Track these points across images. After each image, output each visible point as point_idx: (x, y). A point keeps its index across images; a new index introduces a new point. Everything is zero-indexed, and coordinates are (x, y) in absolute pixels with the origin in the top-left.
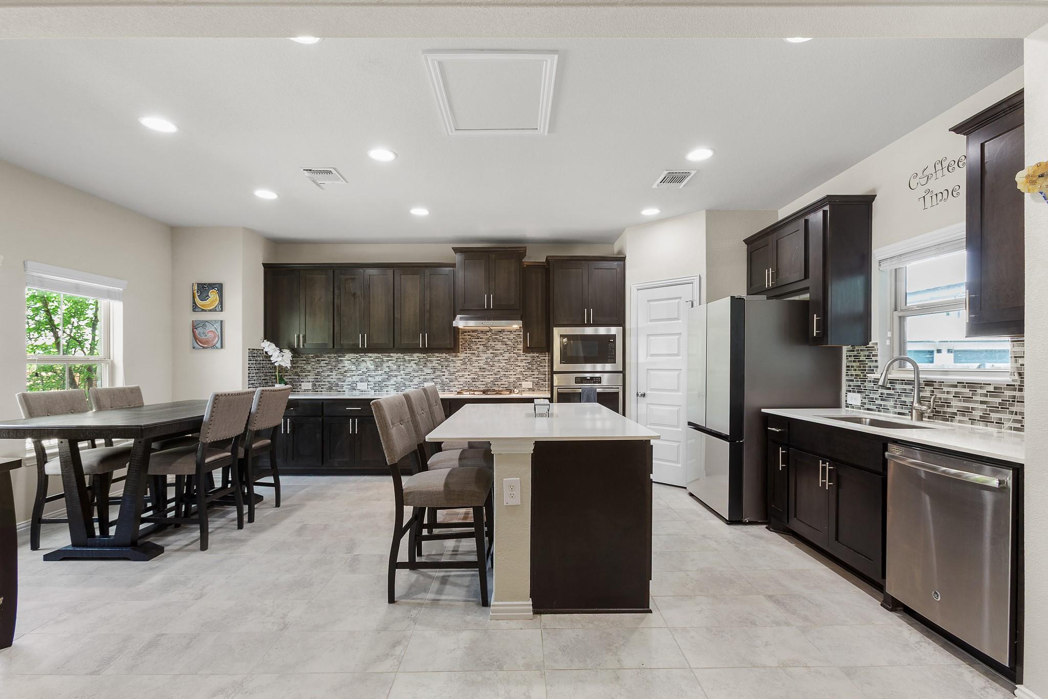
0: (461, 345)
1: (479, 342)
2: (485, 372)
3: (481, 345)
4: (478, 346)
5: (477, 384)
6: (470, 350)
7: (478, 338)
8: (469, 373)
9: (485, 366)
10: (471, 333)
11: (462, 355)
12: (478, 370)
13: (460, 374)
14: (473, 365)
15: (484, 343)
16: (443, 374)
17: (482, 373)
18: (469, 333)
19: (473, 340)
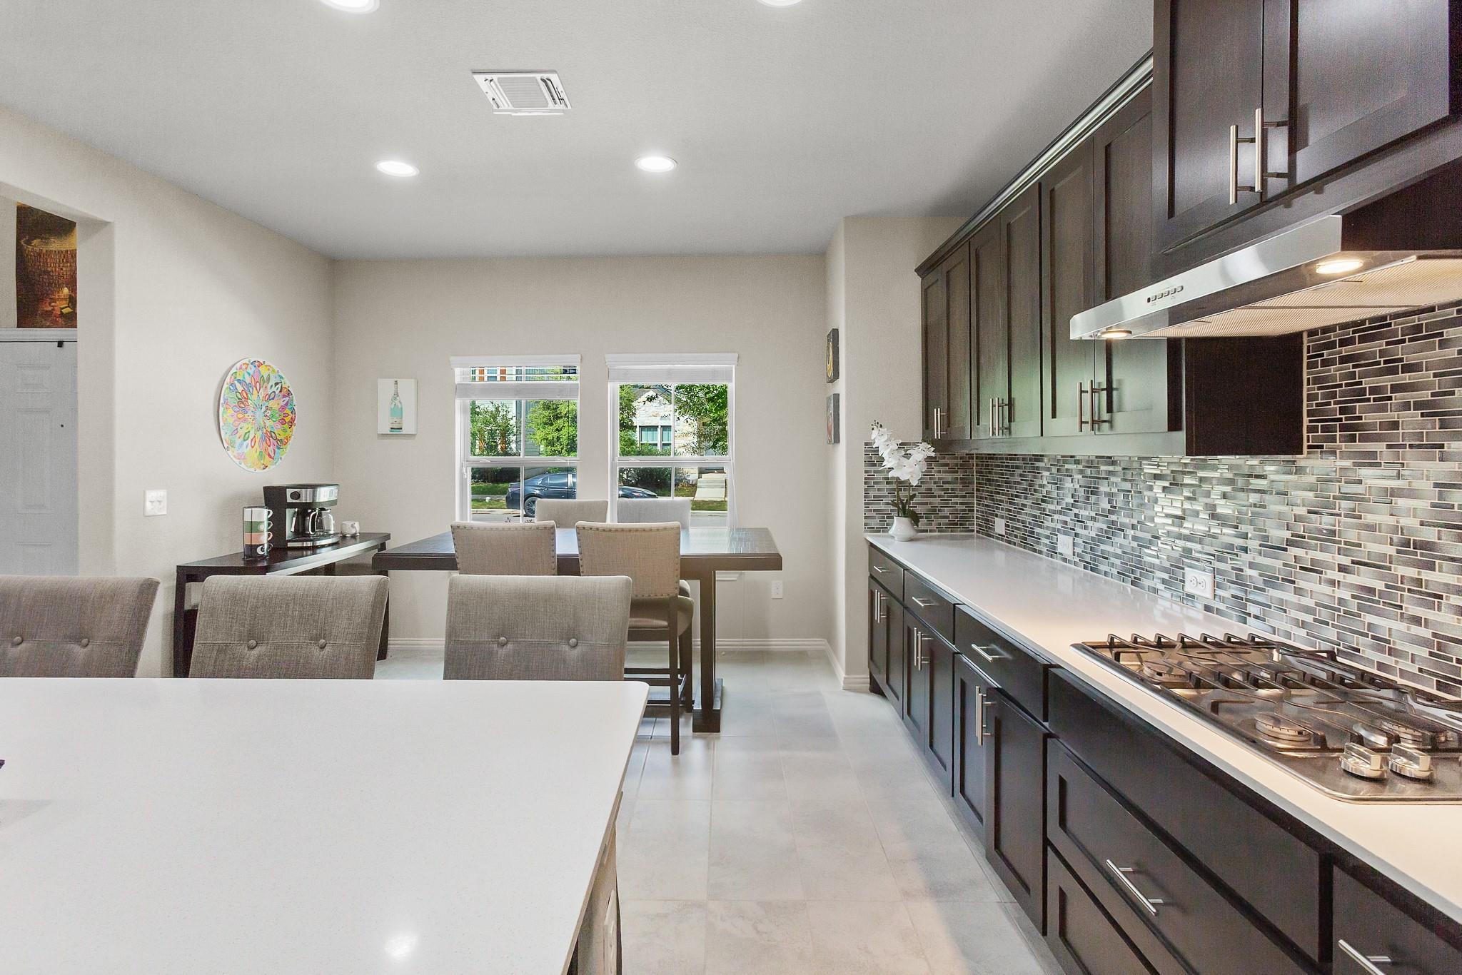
0: (1310, 413)
1: (1395, 388)
2: (1431, 567)
3: (1406, 407)
4: (1392, 415)
5: (1387, 624)
6: (1352, 439)
7: (1393, 371)
8: (1346, 561)
9: (1429, 535)
10: (1358, 348)
11: (1314, 464)
12: (1392, 550)
13: (1307, 555)
14: (1369, 518)
15: (1426, 395)
16: (1240, 542)
17: (1411, 572)
18: (1345, 351)
19: (1367, 383)
